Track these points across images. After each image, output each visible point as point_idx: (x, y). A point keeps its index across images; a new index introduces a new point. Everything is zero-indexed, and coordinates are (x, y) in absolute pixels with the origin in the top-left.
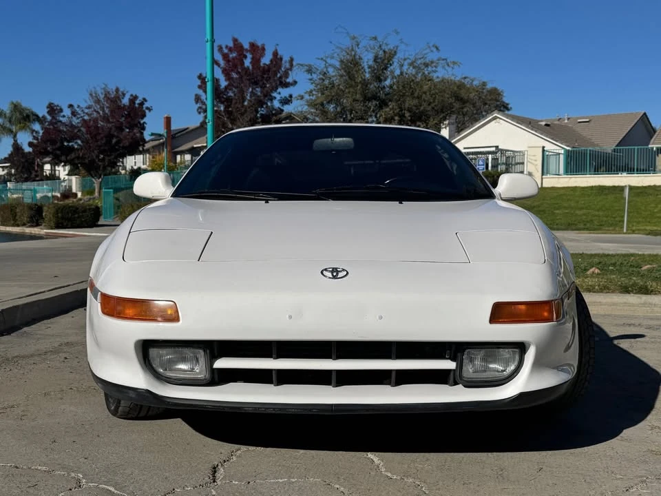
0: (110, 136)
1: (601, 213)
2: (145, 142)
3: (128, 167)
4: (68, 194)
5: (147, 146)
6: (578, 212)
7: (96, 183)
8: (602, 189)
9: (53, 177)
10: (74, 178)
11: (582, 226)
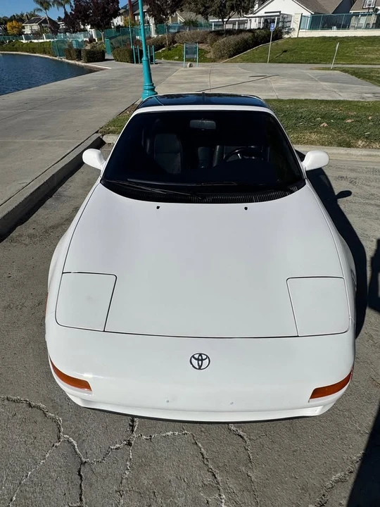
0: (104, 8)
1: (322, 54)
2: (120, 9)
3: (115, 24)
4: (92, 40)
5: (121, 11)
6: (312, 53)
7: (102, 34)
8: (324, 39)
9: (85, 30)
10: (93, 30)
11: (312, 61)
